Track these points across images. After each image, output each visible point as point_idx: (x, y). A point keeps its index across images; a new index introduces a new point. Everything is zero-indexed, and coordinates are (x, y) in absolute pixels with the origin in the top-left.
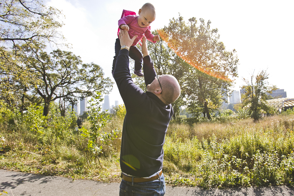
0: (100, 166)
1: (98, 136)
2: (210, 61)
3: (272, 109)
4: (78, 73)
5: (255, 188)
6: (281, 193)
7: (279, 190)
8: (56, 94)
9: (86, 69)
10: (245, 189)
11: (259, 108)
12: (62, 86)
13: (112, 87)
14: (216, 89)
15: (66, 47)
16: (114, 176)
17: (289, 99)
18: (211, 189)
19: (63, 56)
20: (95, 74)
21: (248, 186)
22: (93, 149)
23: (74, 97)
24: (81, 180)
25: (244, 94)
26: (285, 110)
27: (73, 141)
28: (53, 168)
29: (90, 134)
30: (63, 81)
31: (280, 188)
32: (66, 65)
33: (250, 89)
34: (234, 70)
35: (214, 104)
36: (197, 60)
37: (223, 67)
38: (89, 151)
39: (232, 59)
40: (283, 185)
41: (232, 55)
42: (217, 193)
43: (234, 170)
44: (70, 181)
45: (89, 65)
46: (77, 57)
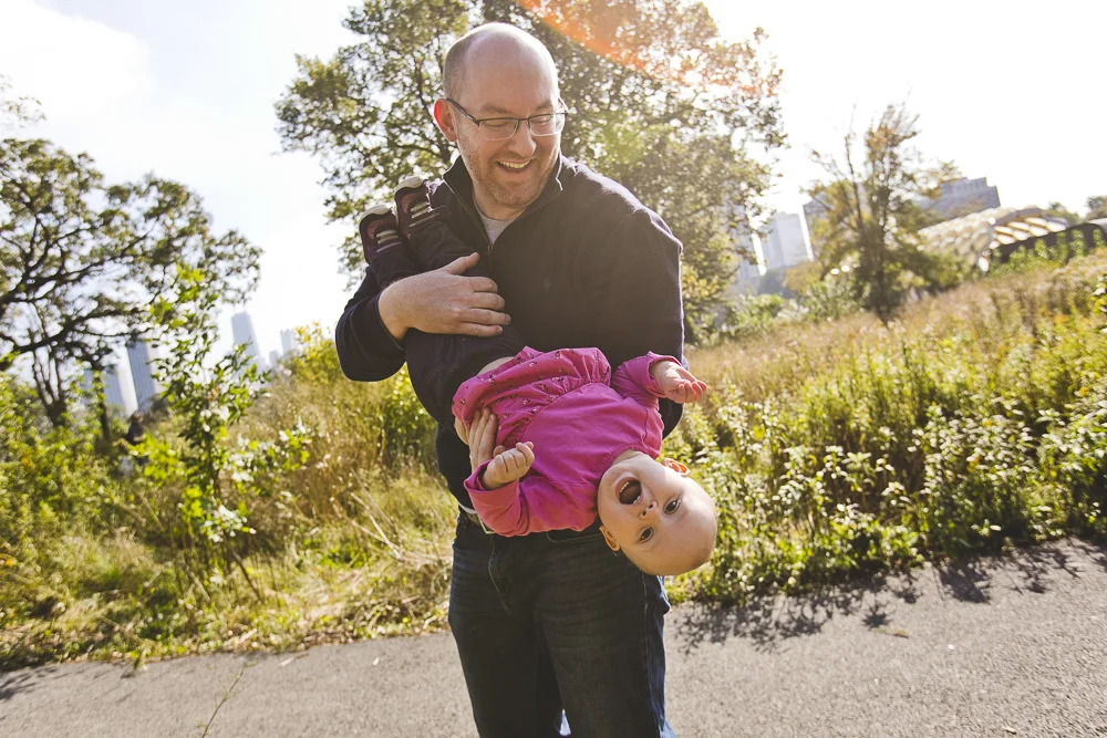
0: (253, 594)
1: (222, 463)
2: (661, 95)
3: (950, 264)
4: (93, 229)
5: (945, 569)
6: (1063, 567)
7: (1049, 557)
8: (10, 339)
9: (125, 209)
10: (903, 577)
11: (892, 267)
12: (31, 297)
13: (257, 267)
14: (702, 213)
15: (13, 116)
16: (322, 622)
17: (1013, 211)
18: (756, 599)
19: (10, 162)
20: (169, 222)
21: (915, 565)
22: (208, 523)
23: (95, 338)
24: (174, 661)
25: (824, 220)
26: (1005, 259)
27: (118, 509)
28: (38, 634)
29: (183, 459)
30: (33, 274)
31: (1053, 551)
32: (33, 199)
33: (845, 195)
34: (769, 120)
35: (701, 277)
36: (606, 100)
37: (722, 111)
38: (193, 536)
39: (754, 72)
40: (1062, 536)
41: (750, 53)
42: (785, 610)
43: (841, 507)
44: (120, 671)
45: (135, 188)
46: (76, 160)
